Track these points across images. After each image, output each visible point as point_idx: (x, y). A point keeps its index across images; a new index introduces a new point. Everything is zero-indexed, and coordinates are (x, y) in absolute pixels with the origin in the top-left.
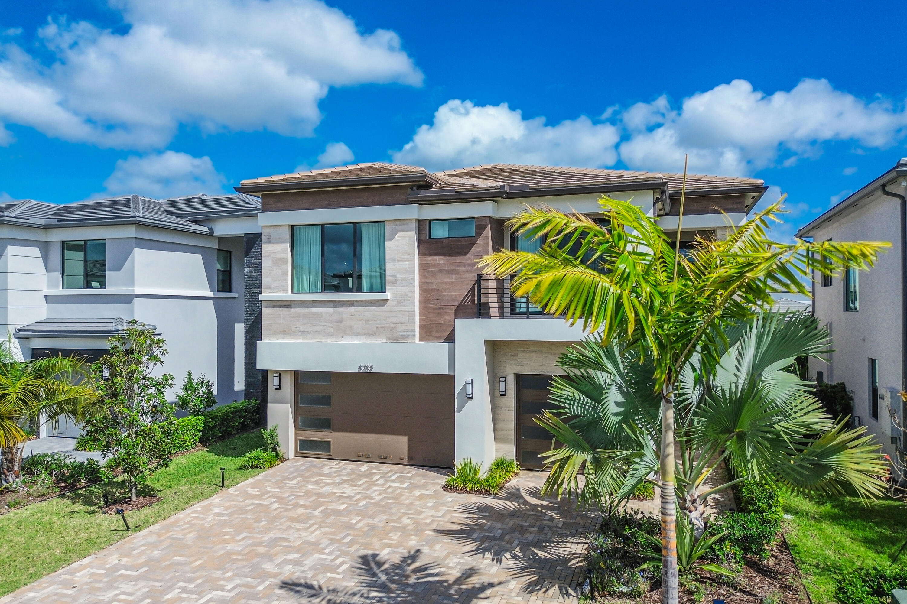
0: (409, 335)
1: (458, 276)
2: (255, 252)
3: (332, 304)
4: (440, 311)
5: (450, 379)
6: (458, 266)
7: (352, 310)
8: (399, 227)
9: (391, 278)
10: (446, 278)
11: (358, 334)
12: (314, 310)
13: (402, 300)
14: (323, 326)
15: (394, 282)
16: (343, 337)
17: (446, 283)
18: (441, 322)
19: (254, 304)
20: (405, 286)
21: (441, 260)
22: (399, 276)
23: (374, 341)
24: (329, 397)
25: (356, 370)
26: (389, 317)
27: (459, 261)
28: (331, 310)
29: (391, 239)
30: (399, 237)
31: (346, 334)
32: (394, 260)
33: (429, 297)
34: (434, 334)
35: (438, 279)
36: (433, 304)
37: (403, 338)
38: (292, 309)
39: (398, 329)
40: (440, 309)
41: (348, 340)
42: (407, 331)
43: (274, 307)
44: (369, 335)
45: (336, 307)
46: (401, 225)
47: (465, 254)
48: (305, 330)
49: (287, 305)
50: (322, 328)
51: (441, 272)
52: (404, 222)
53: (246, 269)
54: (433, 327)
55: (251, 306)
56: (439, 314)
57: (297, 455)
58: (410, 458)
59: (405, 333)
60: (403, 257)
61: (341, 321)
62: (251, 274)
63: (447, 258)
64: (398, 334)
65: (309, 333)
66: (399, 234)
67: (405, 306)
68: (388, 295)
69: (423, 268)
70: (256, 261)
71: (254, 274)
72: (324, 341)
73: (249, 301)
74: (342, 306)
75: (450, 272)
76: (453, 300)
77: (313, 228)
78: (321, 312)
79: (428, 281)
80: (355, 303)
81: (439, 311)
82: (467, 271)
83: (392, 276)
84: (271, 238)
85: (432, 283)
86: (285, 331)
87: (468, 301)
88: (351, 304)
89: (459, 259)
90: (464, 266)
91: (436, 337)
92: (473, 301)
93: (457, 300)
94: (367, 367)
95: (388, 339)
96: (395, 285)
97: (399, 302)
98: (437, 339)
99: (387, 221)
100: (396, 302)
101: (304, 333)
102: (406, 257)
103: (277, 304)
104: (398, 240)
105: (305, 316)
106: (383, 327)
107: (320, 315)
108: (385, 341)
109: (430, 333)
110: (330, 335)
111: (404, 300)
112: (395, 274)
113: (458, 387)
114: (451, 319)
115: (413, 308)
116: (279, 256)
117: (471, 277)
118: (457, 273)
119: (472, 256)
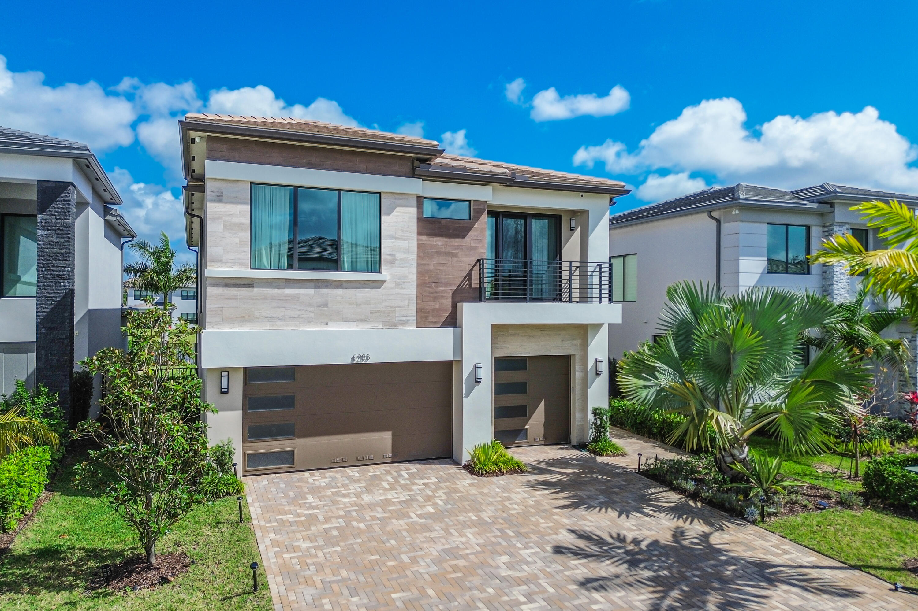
0: (409, 320)
1: (455, 259)
2: (58, 208)
3: (312, 284)
5: (458, 365)
6: (455, 249)
7: (340, 291)
8: (397, 202)
9: (388, 257)
10: (443, 260)
11: (346, 320)
12: (288, 291)
13: (400, 282)
14: (300, 310)
15: (393, 262)
16: (327, 324)
17: (444, 265)
18: (438, 306)
19: (56, 283)
20: (405, 267)
21: (439, 242)
22: (398, 256)
23: (367, 327)
24: (293, 398)
25: (349, 362)
26: (386, 300)
27: (456, 244)
28: (311, 291)
29: (389, 214)
30: (397, 212)
31: (331, 320)
32: (392, 237)
33: (425, 280)
34: (430, 319)
35: (435, 260)
36: (429, 287)
37: (403, 323)
38: (255, 289)
39: (397, 314)
40: (436, 292)
41: (333, 326)
42: (407, 316)
43: (226, 286)
44: (361, 320)
45: (319, 287)
46: (400, 199)
47: (463, 237)
48: (274, 316)
49: (249, 284)
50: (299, 313)
51: (439, 253)
52: (404, 196)
53: (39, 231)
54: (428, 312)
55: (50, 286)
56: (436, 298)
57: (248, 471)
58: (394, 455)
59: (404, 318)
60: (403, 234)
61: (326, 305)
62: (51, 239)
63: (445, 239)
64: (397, 319)
65: (280, 320)
66: (398, 209)
67: (404, 288)
68: (386, 274)
69: (420, 247)
70: (59, 221)
71: (55, 240)
72: (301, 329)
73: (46, 278)
74: (326, 287)
75: (447, 254)
76: (451, 284)
77: (280, 189)
78: (297, 294)
79: (424, 262)
80: (344, 284)
81: (435, 294)
82: (465, 255)
83: (390, 255)
84: (222, 196)
85: (428, 264)
86: (244, 317)
87: (466, 285)
88: (339, 284)
89: (457, 242)
90: (462, 249)
91: (432, 322)
92: (470, 284)
93: (455, 284)
94: (362, 357)
95: (385, 325)
96: (394, 265)
97: (398, 285)
98: (433, 324)
99: (384, 192)
100: (393, 285)
101: (272, 320)
102: (406, 235)
103: (232, 282)
104: (397, 216)
105: (274, 298)
106: (378, 312)
107: (297, 298)
108: (380, 327)
109: (426, 318)
110: (310, 321)
111: (404, 282)
112: (393, 253)
113: (467, 370)
114: (447, 303)
115: (412, 290)
116: (236, 220)
117: (469, 261)
118: (455, 255)
119: (470, 239)
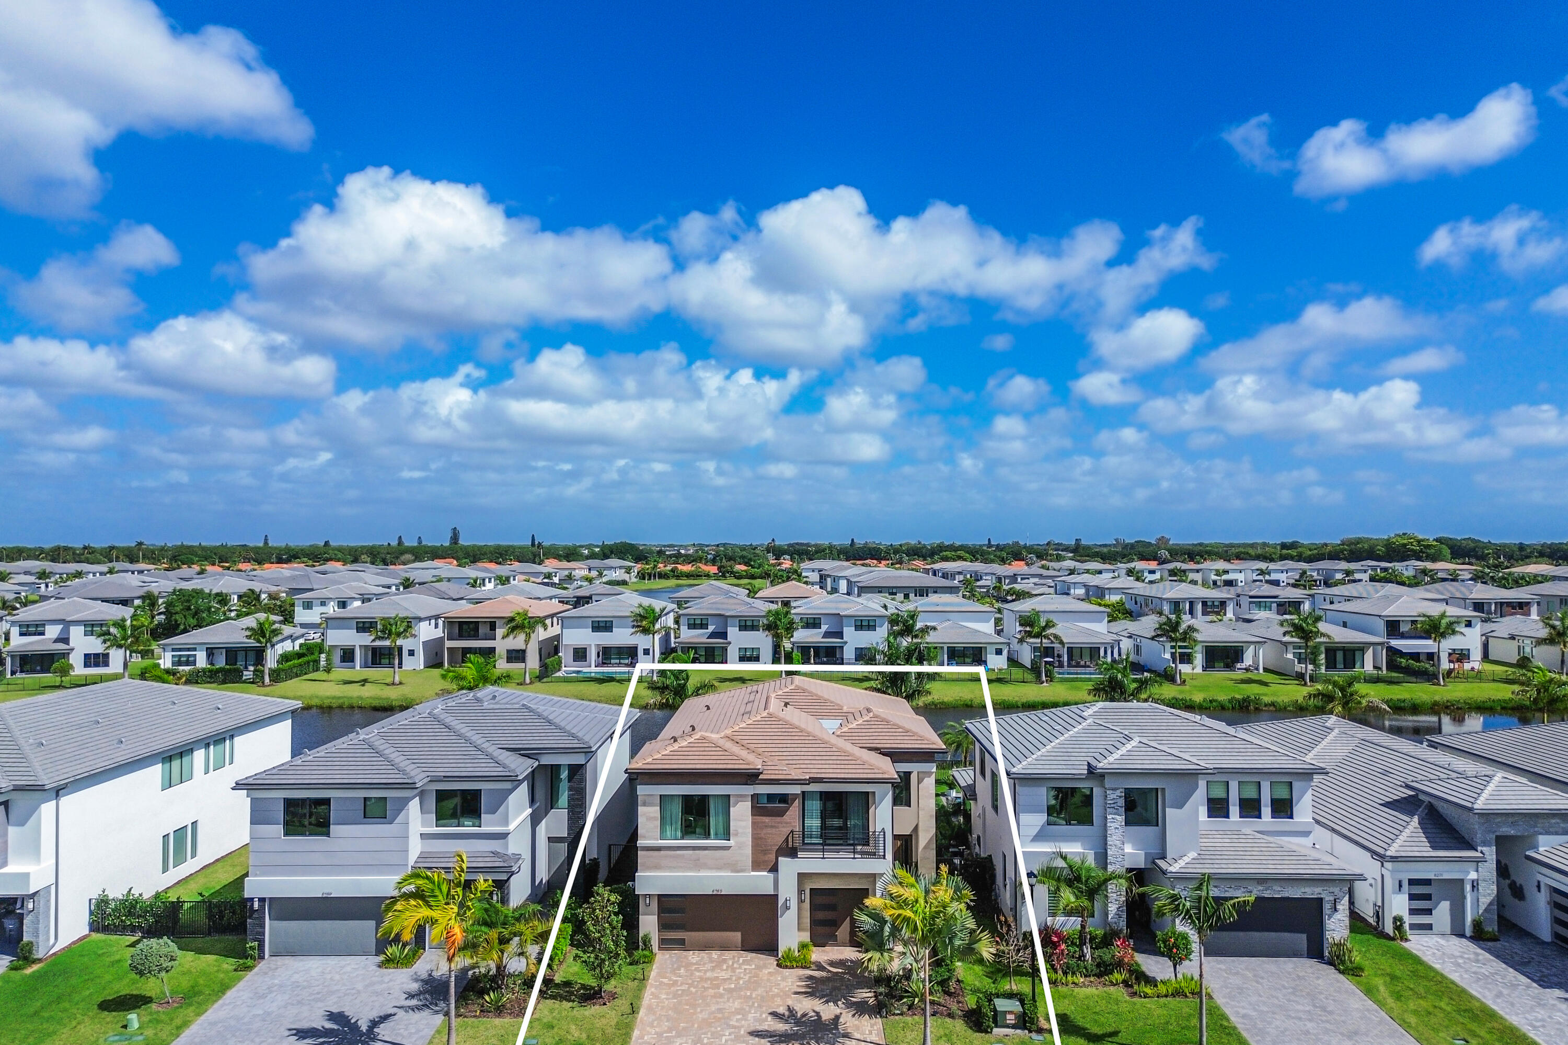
0: (746, 867)
1: (777, 830)
3: (691, 848)
4: (765, 852)
5: (776, 897)
6: (777, 824)
7: (707, 852)
8: (739, 799)
9: (734, 831)
10: (769, 830)
11: (710, 868)
12: (678, 852)
13: (740, 846)
14: (685, 863)
15: (736, 835)
16: (699, 871)
17: (769, 834)
18: (765, 859)
20: (744, 837)
21: (766, 819)
22: (740, 831)
23: (721, 873)
24: (684, 909)
25: (710, 893)
26: (733, 857)
27: (777, 822)
28: (691, 852)
29: (734, 807)
31: (702, 868)
32: (736, 820)
33: (758, 843)
34: (762, 867)
35: (764, 831)
36: (759, 849)
37: (743, 869)
38: (661, 852)
39: (739, 865)
40: (765, 850)
41: (704, 873)
42: (745, 865)
43: (647, 850)
44: (719, 869)
45: (695, 850)
46: (740, 797)
47: (782, 817)
48: (671, 866)
49: (658, 849)
50: (685, 865)
51: (766, 826)
52: (743, 796)
54: (761, 862)
56: (764, 854)
57: (660, 949)
58: (742, 946)
60: (741, 817)
61: (698, 860)
63: (769, 819)
64: (739, 868)
65: (675, 868)
66: (739, 804)
67: (743, 850)
68: (732, 842)
69: (754, 824)
72: (685, 874)
74: (700, 849)
75: (772, 827)
76: (774, 846)
77: (676, 797)
79: (756, 832)
80: (709, 848)
82: (783, 827)
83: (735, 829)
84: (646, 804)
85: (760, 834)
86: (656, 866)
87: (784, 845)
88: (706, 848)
89: (778, 819)
90: (781, 824)
92: (787, 845)
93: (776, 846)
94: (718, 891)
95: (732, 871)
97: (740, 848)
98: (764, 869)
99: (731, 795)
100: (737, 848)
101: (670, 868)
102: (743, 818)
103: (650, 848)
104: (738, 808)
105: (671, 856)
106: (728, 864)
107: (683, 855)
108: (729, 873)
109: (759, 866)
110: (690, 869)
111: (744, 845)
112: (737, 828)
113: (781, 902)
114: (773, 857)
115: (748, 851)
116: (652, 815)
117: (786, 831)
118: (777, 827)
119: (786, 818)
